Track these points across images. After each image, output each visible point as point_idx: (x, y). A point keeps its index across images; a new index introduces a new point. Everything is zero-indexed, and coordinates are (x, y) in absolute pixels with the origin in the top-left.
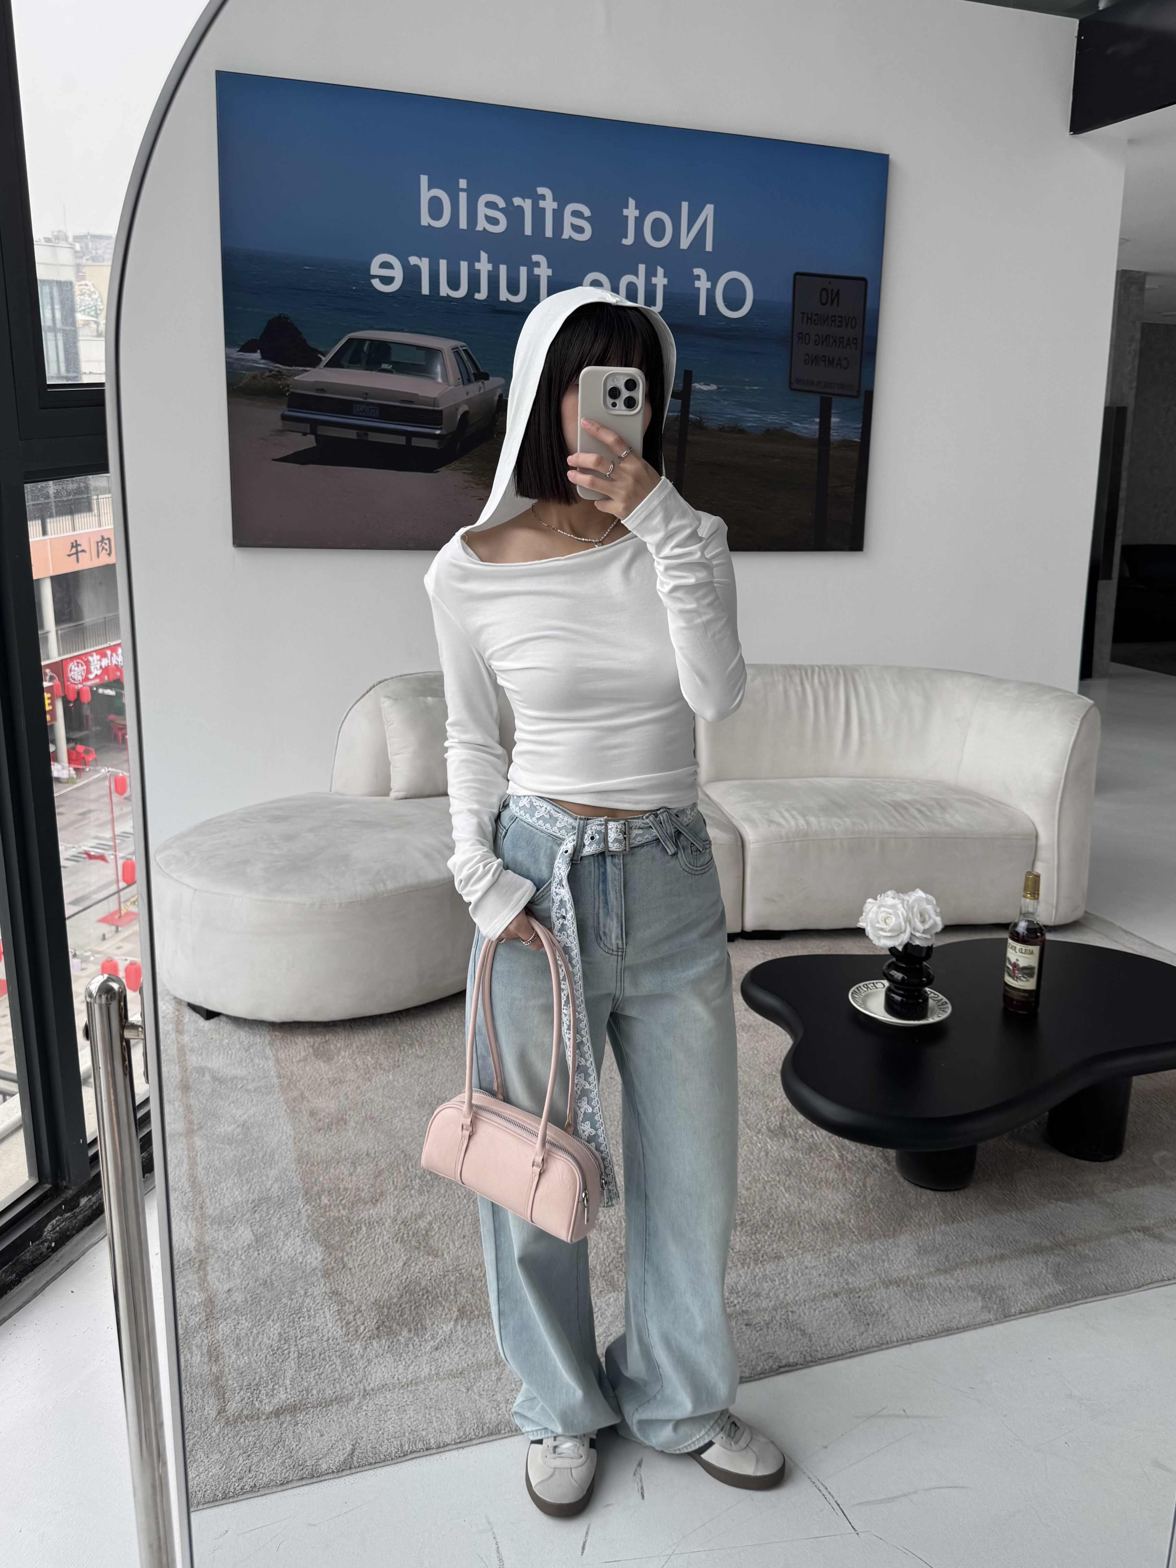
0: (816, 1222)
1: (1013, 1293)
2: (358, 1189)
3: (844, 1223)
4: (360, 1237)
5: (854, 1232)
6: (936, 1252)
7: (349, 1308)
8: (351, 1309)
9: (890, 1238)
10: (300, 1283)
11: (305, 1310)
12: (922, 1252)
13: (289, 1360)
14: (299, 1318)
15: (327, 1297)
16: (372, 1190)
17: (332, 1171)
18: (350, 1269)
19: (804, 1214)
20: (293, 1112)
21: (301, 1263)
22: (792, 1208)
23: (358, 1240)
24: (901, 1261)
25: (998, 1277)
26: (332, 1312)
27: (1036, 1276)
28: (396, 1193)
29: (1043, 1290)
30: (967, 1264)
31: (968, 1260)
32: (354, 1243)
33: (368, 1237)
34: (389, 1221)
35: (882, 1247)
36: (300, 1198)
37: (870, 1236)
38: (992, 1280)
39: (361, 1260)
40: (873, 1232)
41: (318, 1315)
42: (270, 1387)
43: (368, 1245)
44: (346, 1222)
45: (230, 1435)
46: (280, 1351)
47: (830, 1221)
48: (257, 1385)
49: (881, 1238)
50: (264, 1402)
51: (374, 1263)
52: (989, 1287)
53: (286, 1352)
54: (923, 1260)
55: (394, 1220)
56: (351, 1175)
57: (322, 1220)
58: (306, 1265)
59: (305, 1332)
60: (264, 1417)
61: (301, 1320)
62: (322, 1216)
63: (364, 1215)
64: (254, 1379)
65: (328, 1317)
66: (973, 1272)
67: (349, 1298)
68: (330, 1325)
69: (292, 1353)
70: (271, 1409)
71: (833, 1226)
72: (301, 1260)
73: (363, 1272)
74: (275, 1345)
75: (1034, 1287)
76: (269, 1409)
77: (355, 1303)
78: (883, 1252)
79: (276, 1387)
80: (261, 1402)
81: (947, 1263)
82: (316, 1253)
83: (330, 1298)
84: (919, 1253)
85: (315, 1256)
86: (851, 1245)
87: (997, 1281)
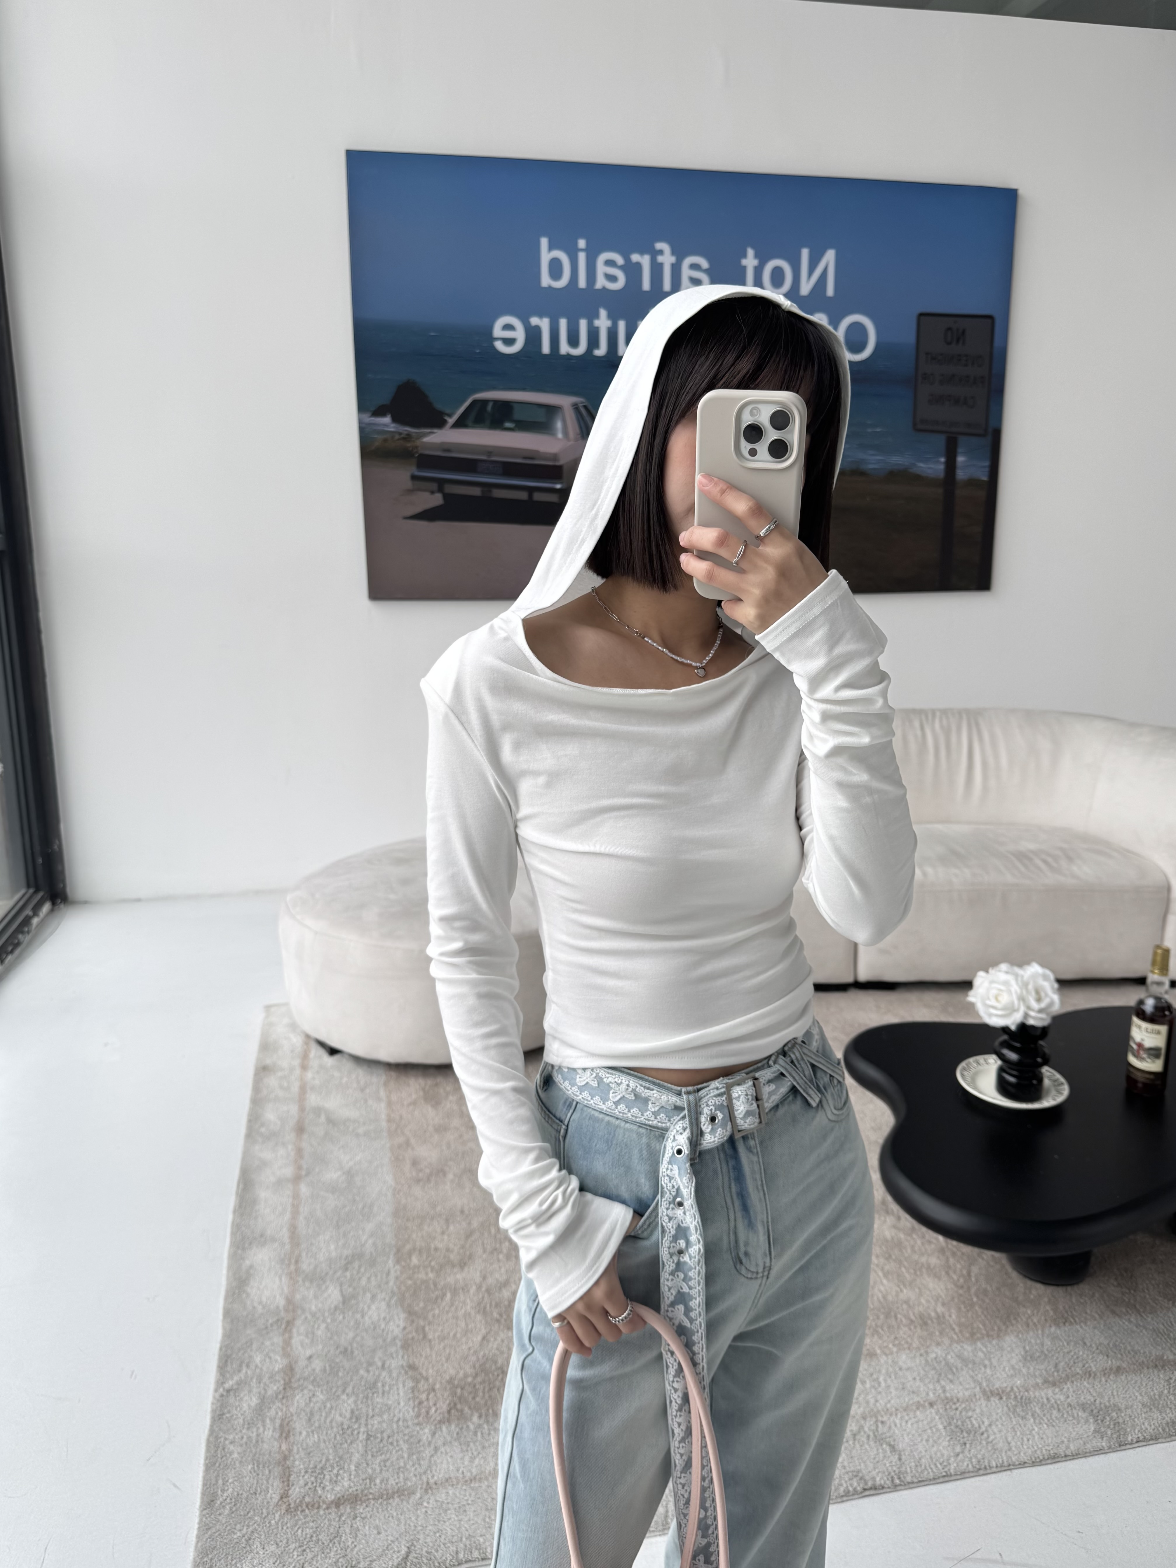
0: (914, 1314)
1: (1130, 1417)
2: (448, 1250)
3: (944, 1317)
4: (444, 1304)
5: (954, 1329)
6: (1044, 1360)
7: (423, 1386)
8: (426, 1387)
9: (993, 1339)
10: (379, 1354)
11: (380, 1385)
12: (1029, 1358)
13: (358, 1442)
14: (373, 1394)
15: (403, 1372)
16: (461, 1251)
17: (426, 1227)
18: (430, 1341)
19: (902, 1305)
20: (397, 1160)
21: (383, 1330)
22: (890, 1298)
23: (441, 1308)
24: (1004, 1368)
25: (1113, 1394)
26: (406, 1388)
27: (1157, 1397)
28: (484, 1256)
29: (1164, 1415)
30: (1078, 1376)
31: (1080, 1372)
32: (437, 1312)
33: (452, 1305)
34: (474, 1287)
35: (984, 1349)
36: (391, 1256)
37: (972, 1334)
38: (1106, 1398)
39: (442, 1331)
40: (975, 1331)
41: (392, 1391)
42: (335, 1471)
43: (450, 1315)
44: (432, 1286)
45: (289, 1525)
46: (350, 1430)
47: (929, 1315)
48: (322, 1468)
49: (983, 1338)
50: (327, 1488)
51: (455, 1335)
52: (1102, 1406)
53: (356, 1432)
54: (1029, 1368)
55: (479, 1287)
56: (443, 1233)
57: (410, 1282)
58: (387, 1334)
59: (377, 1410)
60: (324, 1506)
61: (375, 1395)
62: (410, 1278)
63: (451, 1280)
64: (321, 1461)
65: (402, 1394)
66: (1085, 1386)
67: (424, 1374)
68: (402, 1404)
69: (361, 1435)
70: (333, 1497)
71: (932, 1320)
72: (383, 1326)
73: (442, 1345)
74: (346, 1423)
75: (1154, 1410)
76: (330, 1497)
77: (431, 1380)
78: (985, 1355)
79: (341, 1472)
80: (324, 1488)
81: (1056, 1374)
82: (399, 1319)
83: (406, 1373)
84: (1025, 1359)
85: (397, 1324)
86: (950, 1345)
87: (1112, 1399)
